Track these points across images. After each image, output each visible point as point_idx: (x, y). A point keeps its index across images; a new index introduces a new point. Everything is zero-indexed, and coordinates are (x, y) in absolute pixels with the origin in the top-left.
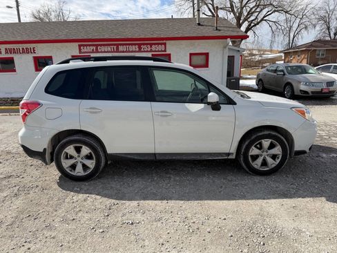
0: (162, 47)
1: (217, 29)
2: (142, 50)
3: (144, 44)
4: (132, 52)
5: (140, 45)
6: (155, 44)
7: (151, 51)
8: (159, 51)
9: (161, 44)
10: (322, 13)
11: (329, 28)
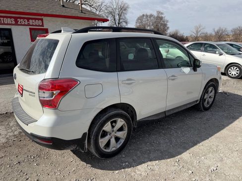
0: (40, 23)
1: (82, 12)
2: (19, 23)
3: (21, 18)
4: (8, 24)
5: (16, 19)
6: (32, 19)
7: (29, 25)
8: (36, 25)
9: (39, 19)
10: (110, 9)
11: (115, 20)
